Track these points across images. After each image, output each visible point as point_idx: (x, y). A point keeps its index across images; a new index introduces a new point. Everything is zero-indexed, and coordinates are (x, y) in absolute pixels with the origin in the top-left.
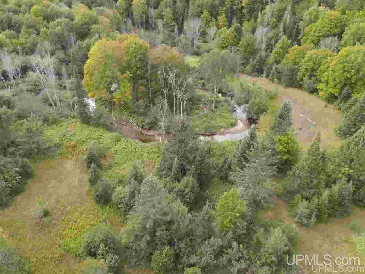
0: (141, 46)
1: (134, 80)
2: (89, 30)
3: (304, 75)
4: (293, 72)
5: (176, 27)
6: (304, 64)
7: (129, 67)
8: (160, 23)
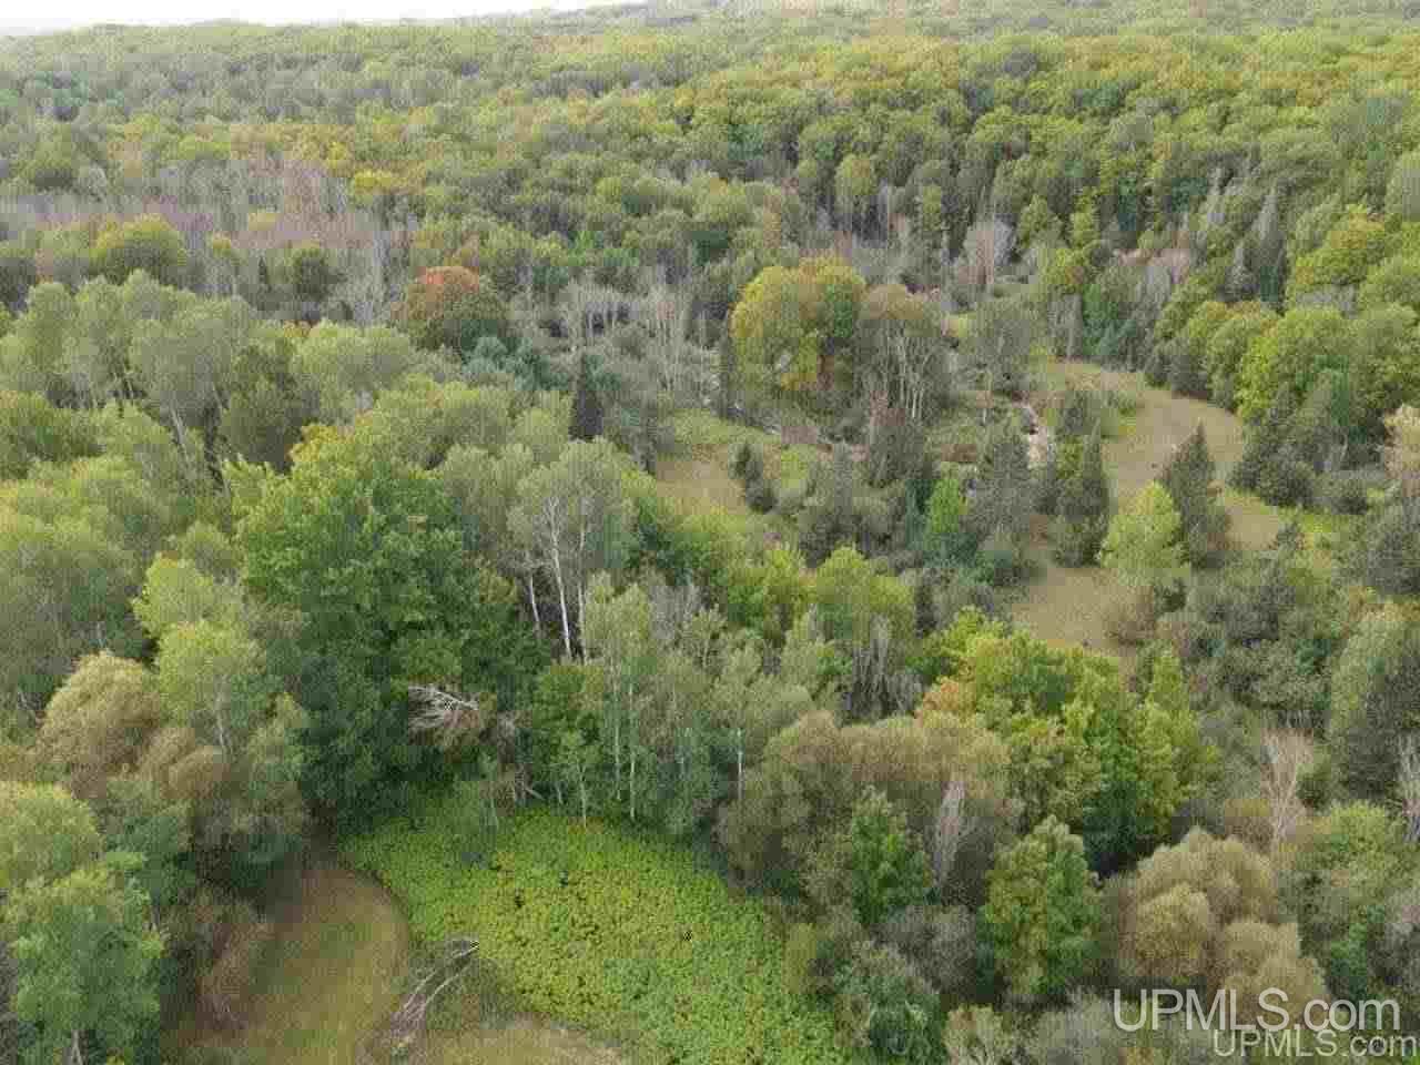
0: (848, 284)
1: (826, 349)
2: (729, 239)
3: (1214, 369)
4: (1193, 361)
5: (945, 238)
6: (1218, 342)
7: (820, 323)
8: (904, 227)
